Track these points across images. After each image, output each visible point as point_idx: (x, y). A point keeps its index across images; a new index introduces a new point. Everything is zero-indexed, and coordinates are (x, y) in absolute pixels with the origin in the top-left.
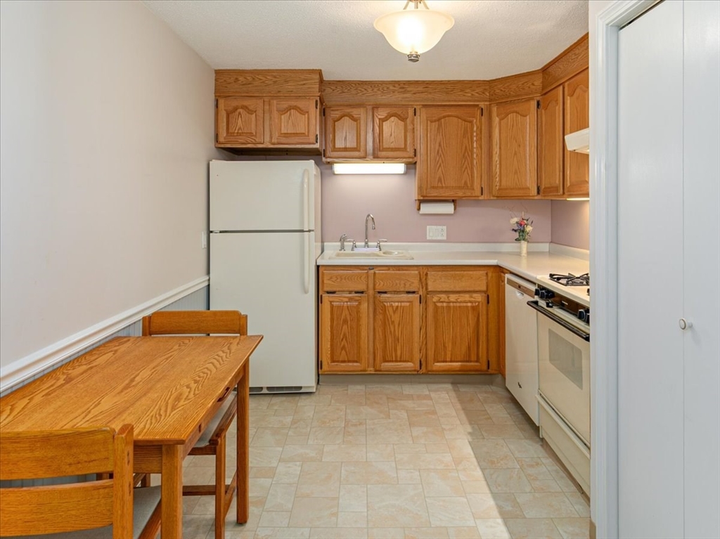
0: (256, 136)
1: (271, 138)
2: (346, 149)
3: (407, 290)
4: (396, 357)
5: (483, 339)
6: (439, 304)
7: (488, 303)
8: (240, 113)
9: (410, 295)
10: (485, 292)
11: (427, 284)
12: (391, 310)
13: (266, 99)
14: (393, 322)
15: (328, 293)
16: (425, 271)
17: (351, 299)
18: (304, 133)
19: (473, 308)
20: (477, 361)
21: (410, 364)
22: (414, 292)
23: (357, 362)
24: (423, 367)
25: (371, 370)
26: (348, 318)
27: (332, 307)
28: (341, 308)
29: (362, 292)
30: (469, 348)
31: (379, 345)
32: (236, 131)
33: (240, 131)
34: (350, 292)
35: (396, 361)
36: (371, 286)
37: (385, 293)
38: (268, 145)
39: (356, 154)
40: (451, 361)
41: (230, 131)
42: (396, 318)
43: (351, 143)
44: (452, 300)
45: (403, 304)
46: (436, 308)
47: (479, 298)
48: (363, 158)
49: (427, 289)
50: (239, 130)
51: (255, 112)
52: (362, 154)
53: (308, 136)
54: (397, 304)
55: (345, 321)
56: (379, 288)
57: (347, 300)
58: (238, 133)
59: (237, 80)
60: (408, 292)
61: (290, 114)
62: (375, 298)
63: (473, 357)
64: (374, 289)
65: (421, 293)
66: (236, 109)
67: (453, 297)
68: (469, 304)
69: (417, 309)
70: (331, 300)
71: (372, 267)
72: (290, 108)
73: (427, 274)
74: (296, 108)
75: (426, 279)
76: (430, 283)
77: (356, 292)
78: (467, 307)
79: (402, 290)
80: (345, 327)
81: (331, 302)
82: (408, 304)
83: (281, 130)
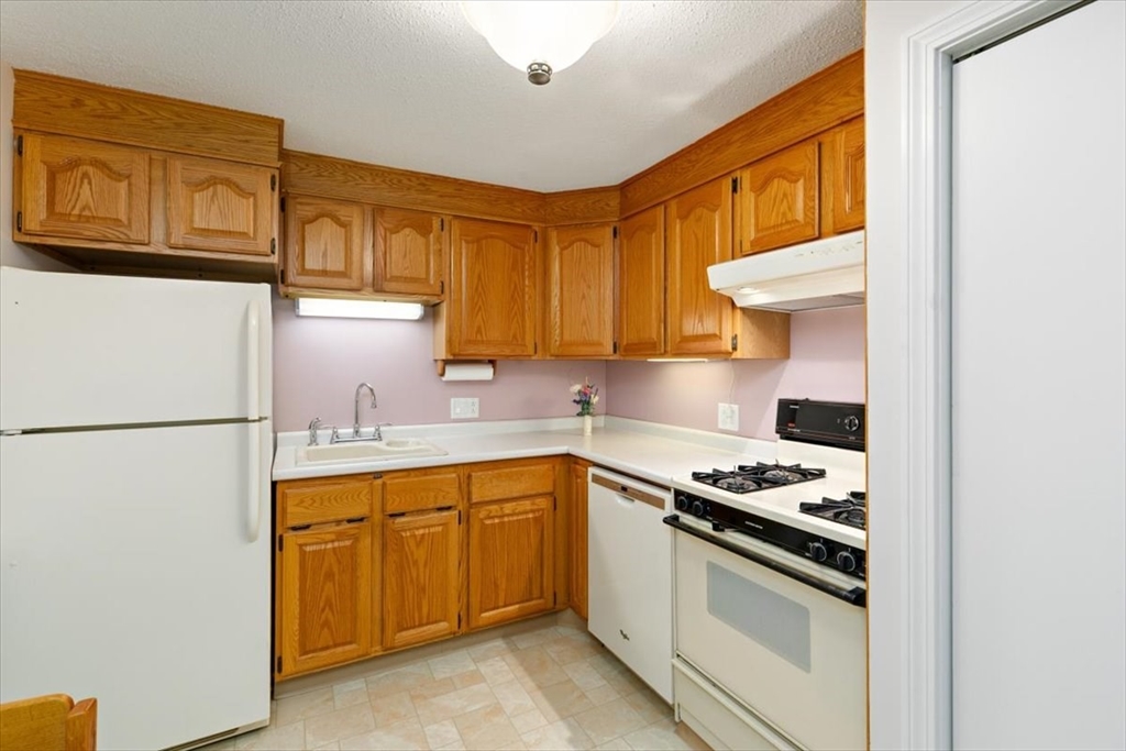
0: (129, 225)
1: (168, 234)
2: (324, 273)
3: (438, 505)
4: (420, 618)
5: (548, 563)
6: (488, 522)
7: (555, 508)
8: (85, 175)
9: (445, 513)
10: (551, 494)
11: (469, 493)
12: (412, 543)
13: (155, 155)
14: (416, 563)
15: (295, 529)
16: (467, 472)
17: (340, 536)
18: (245, 234)
19: (535, 519)
20: (541, 597)
21: (443, 625)
22: (449, 508)
23: (351, 643)
24: (463, 624)
25: (377, 650)
26: (335, 570)
27: (303, 554)
28: (320, 554)
29: (361, 520)
30: (530, 579)
31: (390, 606)
32: (76, 212)
33: (87, 213)
34: (339, 522)
35: (421, 625)
36: (377, 506)
37: (403, 514)
38: (158, 247)
39: (344, 282)
40: (505, 606)
41: (59, 209)
42: (420, 554)
43: (336, 264)
44: (507, 512)
45: (432, 530)
46: (484, 527)
47: (543, 503)
48: (355, 291)
49: (469, 499)
50: (83, 209)
51: (128, 177)
52: (355, 283)
53: (255, 238)
54: (421, 531)
55: (330, 576)
56: (390, 509)
57: (333, 537)
58: (80, 216)
59: (77, 103)
60: (441, 509)
61: (215, 193)
62: (383, 526)
63: (536, 593)
64: (383, 511)
65: (460, 507)
66: (73, 164)
67: (508, 508)
68: (531, 516)
69: (455, 532)
70: (301, 541)
71: (378, 475)
72: (213, 181)
73: (469, 477)
74: (228, 182)
75: (468, 485)
76: (474, 490)
77: (350, 521)
78: (527, 519)
79: (430, 506)
80: (329, 585)
81: (301, 546)
82: (440, 528)
83: (192, 221)
